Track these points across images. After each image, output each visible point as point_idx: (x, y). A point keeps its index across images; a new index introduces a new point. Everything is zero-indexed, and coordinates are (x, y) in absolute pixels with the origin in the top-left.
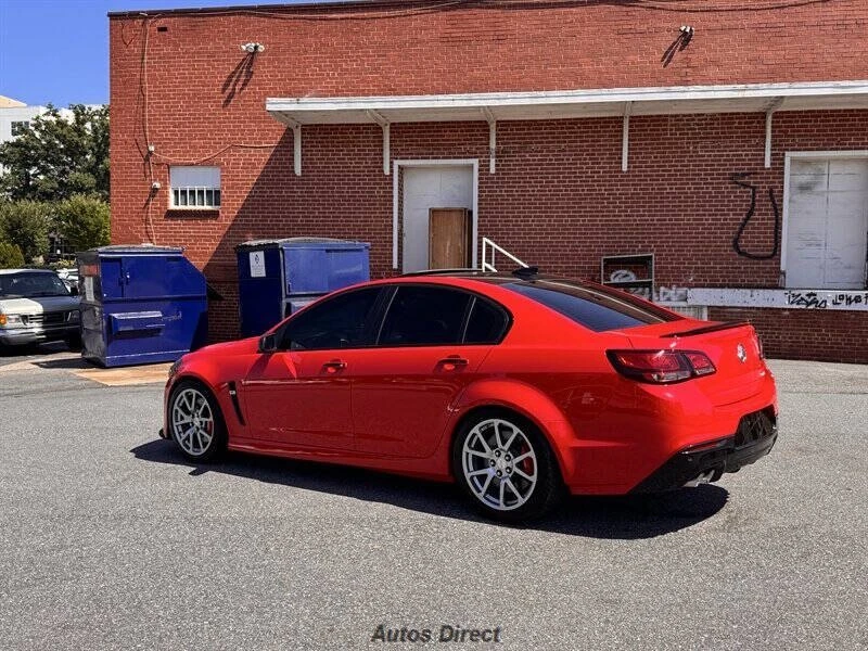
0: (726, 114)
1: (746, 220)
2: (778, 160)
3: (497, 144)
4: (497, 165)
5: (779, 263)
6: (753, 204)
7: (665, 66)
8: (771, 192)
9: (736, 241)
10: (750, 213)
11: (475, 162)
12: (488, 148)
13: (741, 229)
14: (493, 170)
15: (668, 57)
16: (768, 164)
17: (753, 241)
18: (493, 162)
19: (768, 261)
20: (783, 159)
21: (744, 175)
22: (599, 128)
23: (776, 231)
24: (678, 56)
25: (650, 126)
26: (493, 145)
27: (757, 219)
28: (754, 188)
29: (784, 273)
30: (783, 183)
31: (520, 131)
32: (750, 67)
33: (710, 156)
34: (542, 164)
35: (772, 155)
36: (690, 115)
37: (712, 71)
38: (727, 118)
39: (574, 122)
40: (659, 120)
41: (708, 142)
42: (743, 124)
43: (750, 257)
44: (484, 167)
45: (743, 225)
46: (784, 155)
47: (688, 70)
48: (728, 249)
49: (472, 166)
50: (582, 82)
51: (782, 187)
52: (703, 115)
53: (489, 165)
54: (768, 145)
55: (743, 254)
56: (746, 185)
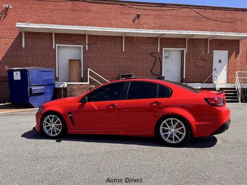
0: (148, 37)
1: (154, 65)
2: (161, 50)
3: (88, 41)
4: (88, 47)
6: (155, 61)
7: (133, 23)
8: (160, 58)
9: (151, 71)
10: (155, 63)
11: (82, 46)
12: (86, 42)
13: (153, 68)
14: (87, 49)
15: (134, 21)
16: (159, 51)
17: (155, 71)
18: (87, 46)
19: (159, 75)
20: (162, 50)
21: (153, 53)
22: (117, 39)
23: (161, 68)
24: (136, 21)
25: (130, 39)
26: (87, 42)
27: (156, 65)
28: (156, 57)
30: (162, 56)
31: (95, 38)
32: (154, 25)
33: (145, 48)
34: (101, 48)
35: (160, 49)
36: (140, 37)
37: (145, 26)
38: (149, 38)
39: (110, 37)
40: (132, 38)
41: (144, 44)
42: (153, 40)
43: (155, 75)
44: (84, 48)
45: (153, 67)
47: (139, 25)
48: (150, 73)
49: (81, 47)
50: (112, 26)
51: (162, 57)
52: (143, 37)
53: (86, 47)
54: (159, 46)
55: (153, 74)
56: (154, 56)
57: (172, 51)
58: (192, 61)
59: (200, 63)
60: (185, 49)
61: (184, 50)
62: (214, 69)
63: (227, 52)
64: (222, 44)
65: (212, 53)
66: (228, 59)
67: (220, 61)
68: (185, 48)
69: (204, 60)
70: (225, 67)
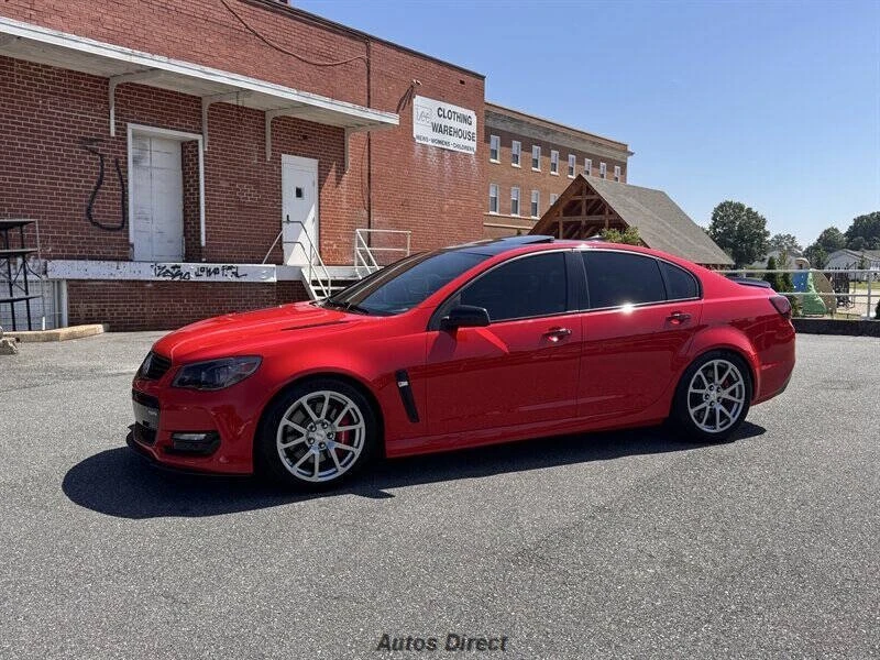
0: (72, 71)
1: (97, 188)
2: (121, 130)
5: (128, 236)
6: (102, 174)
8: (117, 162)
9: (89, 211)
10: (100, 182)
13: (93, 197)
16: (113, 134)
17: (105, 212)
19: (119, 233)
20: (126, 130)
21: (92, 141)
23: (123, 203)
27: (107, 189)
28: (102, 156)
29: (132, 246)
30: (126, 154)
32: (91, 27)
33: (59, 114)
35: (116, 124)
36: (35, 64)
38: (75, 76)
41: (57, 98)
42: (89, 86)
43: (101, 227)
45: (95, 193)
46: (126, 125)
47: (31, 11)
48: (81, 219)
51: (126, 158)
52: (49, 67)
54: (112, 112)
55: (95, 224)
56: (94, 152)
57: (152, 137)
58: (224, 184)
59: (248, 194)
60: (199, 137)
61: (197, 141)
62: (285, 219)
63: (315, 162)
64: (305, 138)
65: (277, 161)
66: (320, 188)
67: (299, 193)
68: (201, 133)
69: (257, 184)
70: (313, 213)
